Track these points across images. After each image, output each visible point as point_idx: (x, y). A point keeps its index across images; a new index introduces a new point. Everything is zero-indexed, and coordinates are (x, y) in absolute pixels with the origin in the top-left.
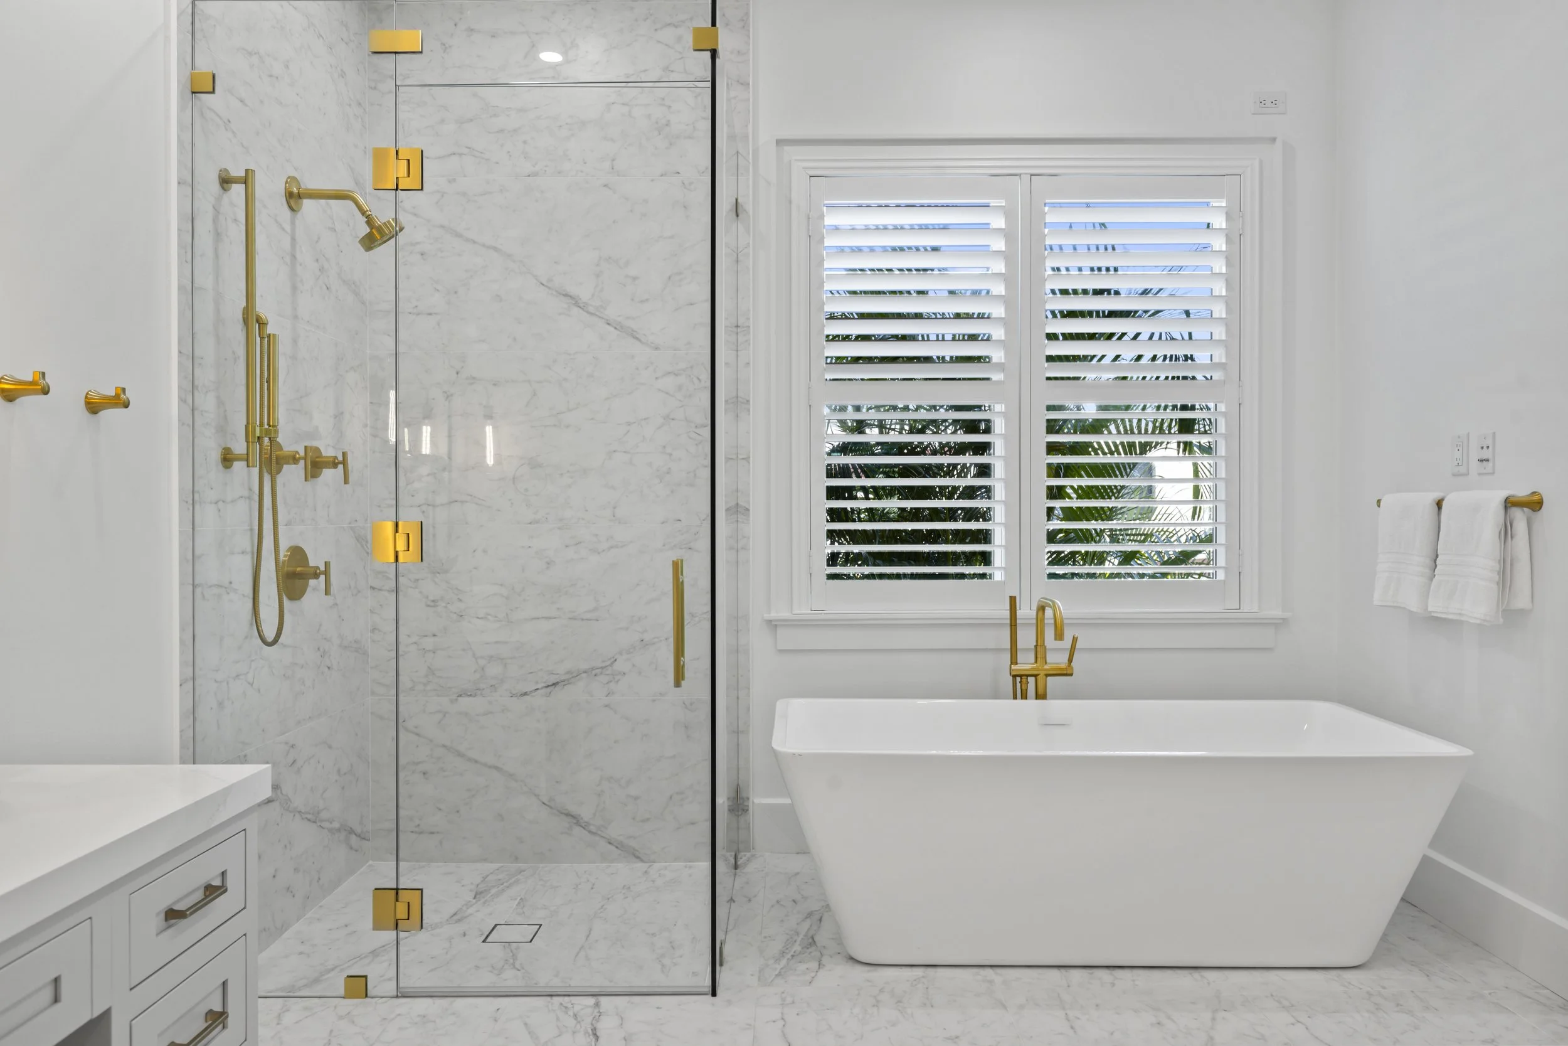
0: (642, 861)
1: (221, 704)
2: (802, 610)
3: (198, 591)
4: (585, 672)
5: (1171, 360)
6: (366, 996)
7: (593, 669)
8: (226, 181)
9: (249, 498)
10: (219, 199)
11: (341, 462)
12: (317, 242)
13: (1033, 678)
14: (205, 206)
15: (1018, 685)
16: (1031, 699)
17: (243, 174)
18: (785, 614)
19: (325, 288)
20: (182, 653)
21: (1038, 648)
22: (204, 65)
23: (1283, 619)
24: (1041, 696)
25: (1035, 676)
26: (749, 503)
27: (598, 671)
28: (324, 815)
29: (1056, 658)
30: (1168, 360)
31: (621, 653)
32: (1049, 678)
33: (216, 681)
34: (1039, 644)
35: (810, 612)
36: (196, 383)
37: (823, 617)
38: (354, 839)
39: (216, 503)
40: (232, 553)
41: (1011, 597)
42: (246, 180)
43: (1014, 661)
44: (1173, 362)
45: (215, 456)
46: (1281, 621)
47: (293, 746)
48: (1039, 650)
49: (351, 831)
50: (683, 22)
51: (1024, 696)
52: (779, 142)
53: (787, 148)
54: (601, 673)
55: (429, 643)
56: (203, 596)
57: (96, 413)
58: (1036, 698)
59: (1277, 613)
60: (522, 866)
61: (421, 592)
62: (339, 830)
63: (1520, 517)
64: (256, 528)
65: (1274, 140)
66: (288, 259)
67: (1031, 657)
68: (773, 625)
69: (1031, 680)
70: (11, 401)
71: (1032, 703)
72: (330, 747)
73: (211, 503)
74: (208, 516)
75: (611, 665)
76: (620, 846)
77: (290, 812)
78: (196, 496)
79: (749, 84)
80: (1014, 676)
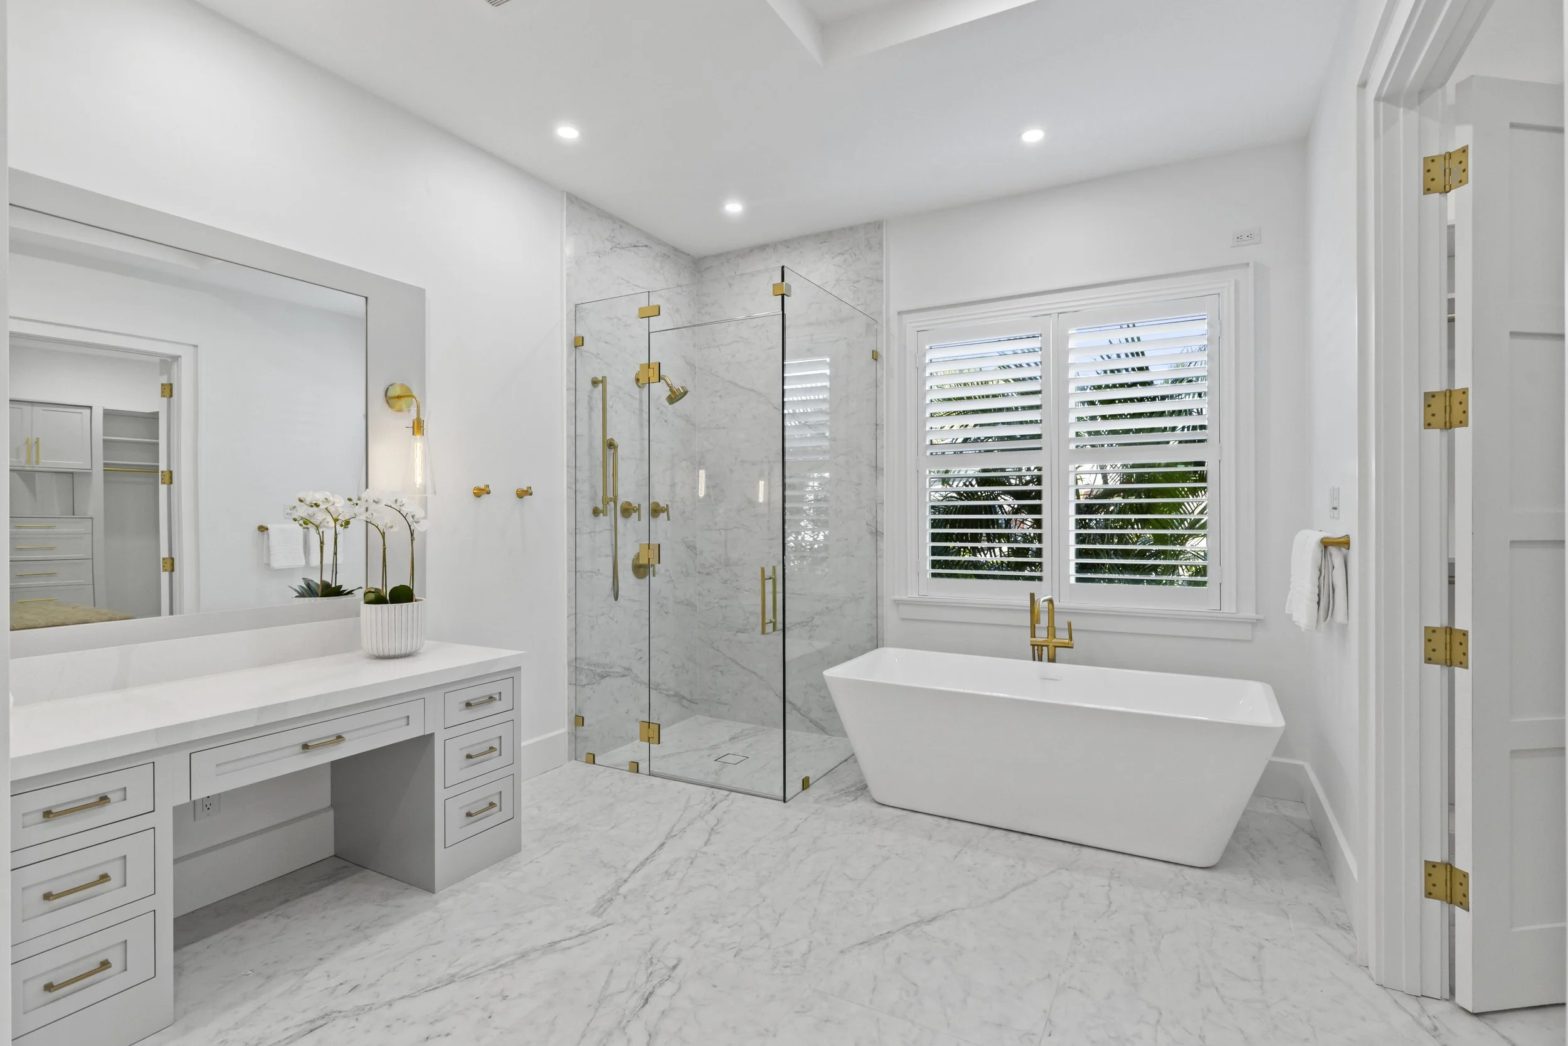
0: (828, 734)
1: (592, 627)
2: (912, 595)
3: (578, 574)
4: (799, 624)
5: (1188, 430)
6: (638, 772)
7: (802, 622)
8: (595, 383)
9: (611, 530)
10: (591, 392)
11: (666, 510)
12: (658, 400)
13: (1046, 648)
14: (583, 396)
15: (1036, 651)
16: (1045, 661)
17: (601, 379)
18: (904, 597)
19: (663, 421)
20: (568, 602)
21: (1050, 628)
22: (580, 333)
23: (1257, 620)
24: (1052, 660)
25: (1047, 646)
26: (883, 530)
27: (804, 624)
28: (662, 687)
29: (1062, 636)
30: (1186, 429)
31: (816, 614)
32: (1057, 649)
33: (589, 616)
34: (1050, 625)
35: (917, 596)
36: (577, 479)
37: (925, 600)
38: (685, 702)
39: (590, 533)
40: (599, 556)
41: (1031, 594)
42: (603, 381)
43: (1033, 635)
44: (1190, 431)
45: (589, 511)
46: (1255, 621)
47: (640, 650)
48: (1052, 629)
49: (683, 697)
50: (847, 251)
51: (1040, 659)
52: (899, 313)
53: (904, 316)
54: (806, 625)
55: (723, 603)
56: (582, 577)
57: (522, 498)
58: (1048, 661)
59: (1249, 613)
60: (765, 727)
61: (720, 576)
62: (673, 696)
63: (1336, 555)
64: (614, 543)
65: (1248, 264)
66: (637, 412)
67: (1045, 634)
68: (898, 603)
69: (1045, 649)
70: (479, 497)
71: (1045, 664)
72: (667, 653)
73: (586, 533)
74: (584, 540)
75: (812, 620)
76: (816, 724)
77: (639, 682)
78: (577, 531)
79: (883, 281)
80: (1033, 646)
